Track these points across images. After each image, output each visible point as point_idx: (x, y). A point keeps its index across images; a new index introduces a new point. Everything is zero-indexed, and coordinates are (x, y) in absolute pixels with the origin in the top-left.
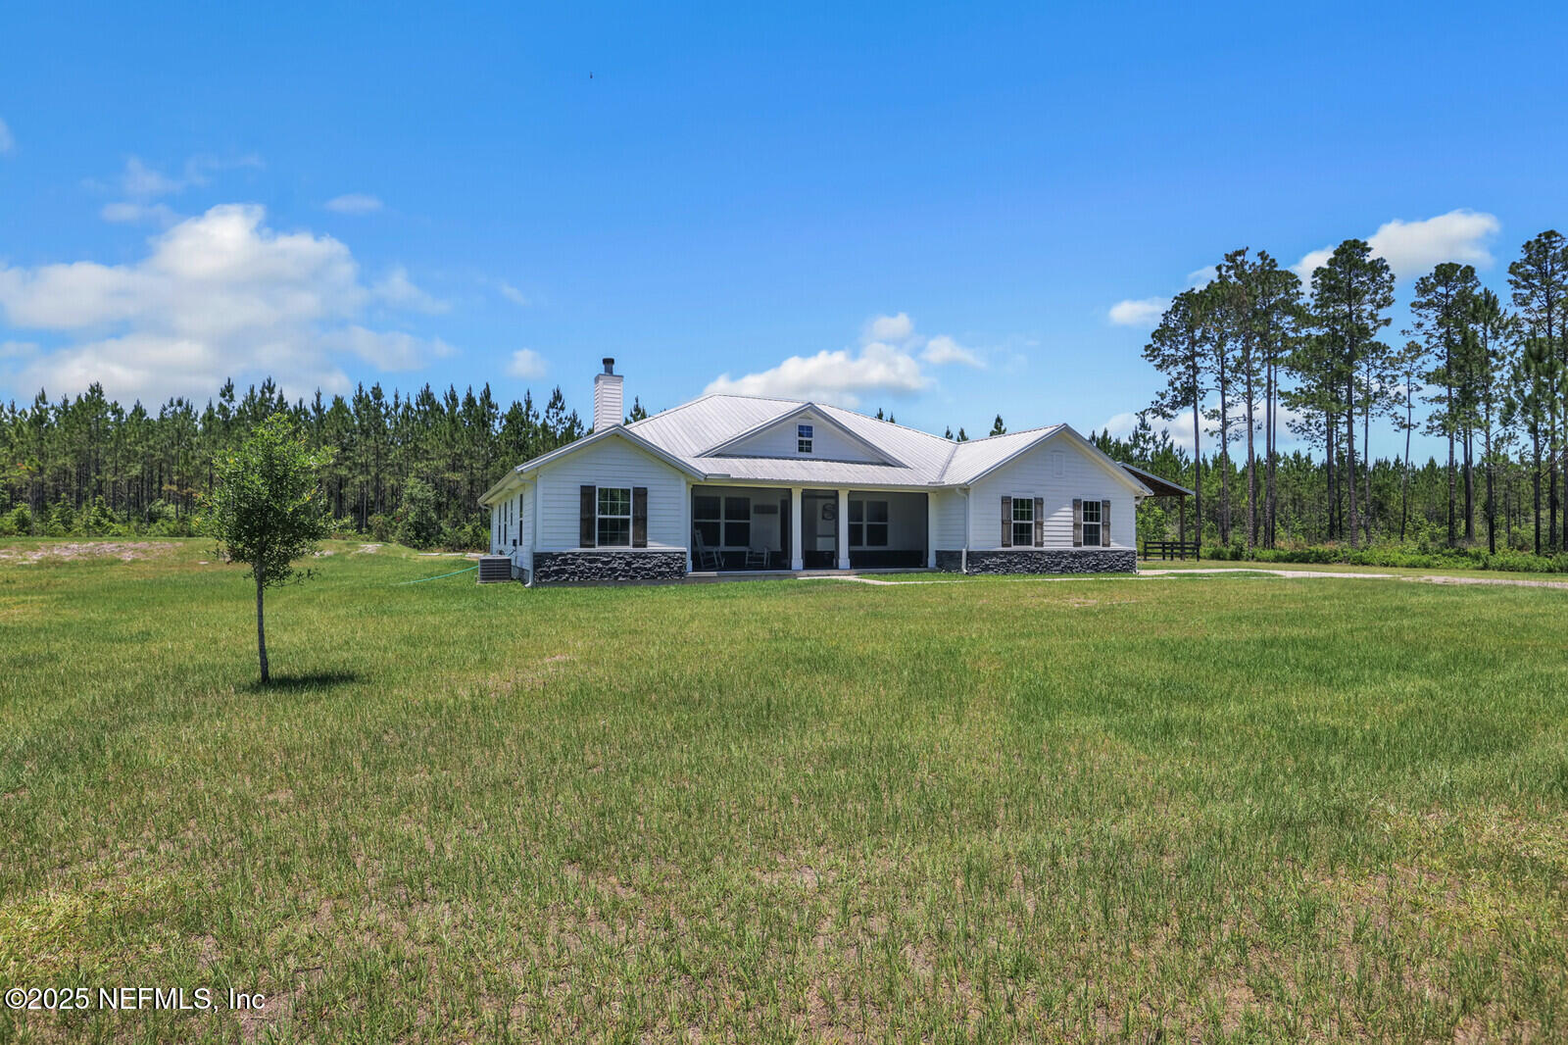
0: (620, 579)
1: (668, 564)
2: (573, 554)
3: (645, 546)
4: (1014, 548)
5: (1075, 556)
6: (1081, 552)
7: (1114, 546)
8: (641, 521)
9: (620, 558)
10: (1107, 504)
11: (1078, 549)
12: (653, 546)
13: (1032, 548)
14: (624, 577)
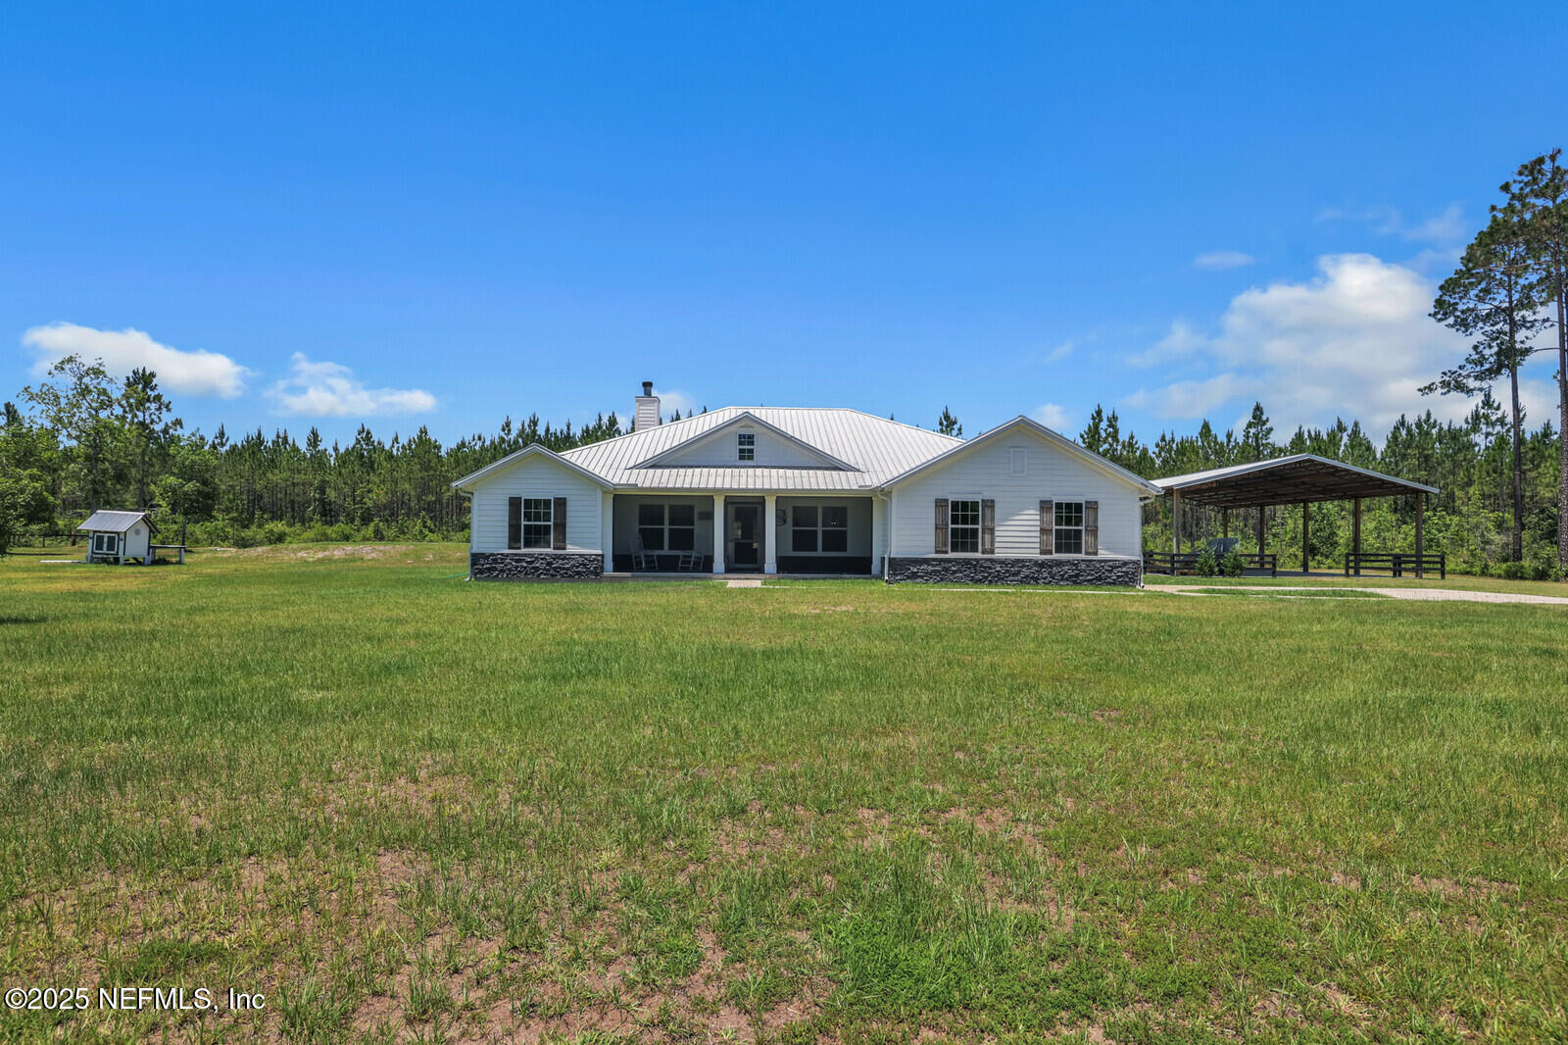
0: (542, 576)
1: (585, 565)
2: (502, 554)
3: (564, 549)
4: (951, 555)
5: (1042, 565)
6: (1052, 561)
7: (1104, 554)
8: (561, 527)
9: (542, 559)
10: (1093, 506)
11: (1048, 557)
12: (571, 549)
13: (978, 555)
14: (545, 574)
